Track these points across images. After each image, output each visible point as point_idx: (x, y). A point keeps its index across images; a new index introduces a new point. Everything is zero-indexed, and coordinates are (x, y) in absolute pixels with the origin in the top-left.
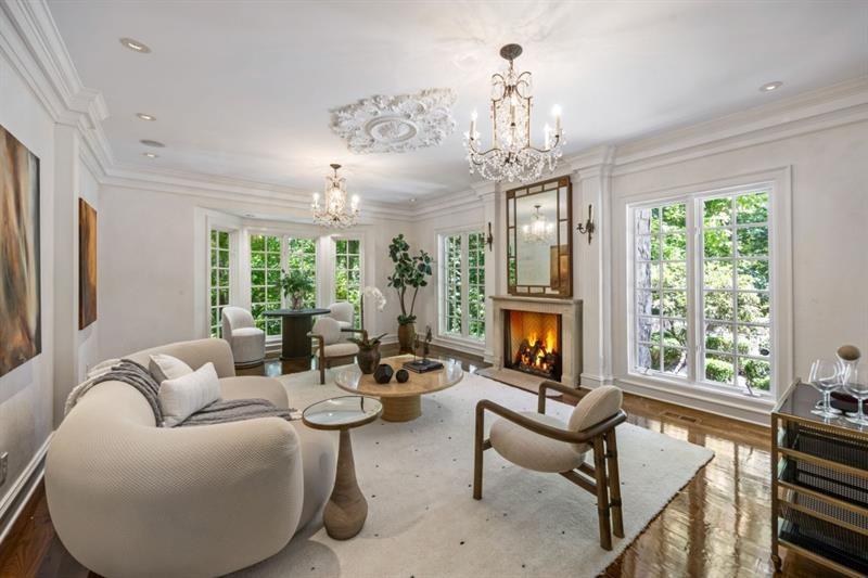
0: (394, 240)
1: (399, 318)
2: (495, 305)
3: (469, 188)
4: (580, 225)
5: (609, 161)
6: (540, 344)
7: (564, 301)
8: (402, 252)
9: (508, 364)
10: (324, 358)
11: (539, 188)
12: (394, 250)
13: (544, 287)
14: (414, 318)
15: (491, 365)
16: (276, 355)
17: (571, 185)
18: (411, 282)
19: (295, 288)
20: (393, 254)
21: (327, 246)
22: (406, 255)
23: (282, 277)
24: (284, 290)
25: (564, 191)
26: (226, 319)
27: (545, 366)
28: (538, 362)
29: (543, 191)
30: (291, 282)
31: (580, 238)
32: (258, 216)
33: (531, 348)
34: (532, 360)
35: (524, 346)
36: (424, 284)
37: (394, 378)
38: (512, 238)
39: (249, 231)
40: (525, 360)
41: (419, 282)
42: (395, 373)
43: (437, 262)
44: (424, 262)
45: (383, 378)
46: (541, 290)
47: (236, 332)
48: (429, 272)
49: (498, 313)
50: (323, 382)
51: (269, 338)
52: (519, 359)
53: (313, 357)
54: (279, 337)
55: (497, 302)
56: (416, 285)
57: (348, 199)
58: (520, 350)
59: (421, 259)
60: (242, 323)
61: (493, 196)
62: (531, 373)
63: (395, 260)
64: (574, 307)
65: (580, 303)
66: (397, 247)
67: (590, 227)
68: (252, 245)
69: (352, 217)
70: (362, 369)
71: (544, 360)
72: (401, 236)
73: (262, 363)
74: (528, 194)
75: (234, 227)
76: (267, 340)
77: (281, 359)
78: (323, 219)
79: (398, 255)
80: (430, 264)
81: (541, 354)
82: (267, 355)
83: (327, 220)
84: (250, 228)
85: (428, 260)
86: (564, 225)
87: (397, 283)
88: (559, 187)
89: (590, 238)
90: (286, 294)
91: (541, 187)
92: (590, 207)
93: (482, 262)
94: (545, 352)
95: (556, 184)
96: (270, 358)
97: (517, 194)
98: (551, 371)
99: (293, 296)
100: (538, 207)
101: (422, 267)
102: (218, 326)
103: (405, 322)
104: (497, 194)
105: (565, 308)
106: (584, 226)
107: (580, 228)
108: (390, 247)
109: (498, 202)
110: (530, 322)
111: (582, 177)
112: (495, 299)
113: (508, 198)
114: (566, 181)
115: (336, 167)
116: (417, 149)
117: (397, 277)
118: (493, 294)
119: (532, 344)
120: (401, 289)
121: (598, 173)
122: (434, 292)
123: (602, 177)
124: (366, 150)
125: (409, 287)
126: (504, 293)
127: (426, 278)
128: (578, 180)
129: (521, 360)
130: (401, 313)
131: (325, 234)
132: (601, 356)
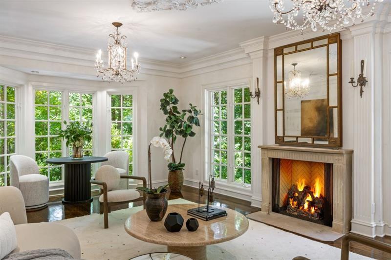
0: (165, 95)
1: (170, 166)
2: (263, 154)
3: (238, 46)
4: (352, 79)
5: (382, 18)
6: (308, 190)
7: (336, 151)
8: (172, 105)
9: (275, 209)
10: (107, 204)
11: (309, 45)
12: (164, 104)
13: (297, 137)
14: (183, 165)
15: (260, 210)
16: (58, 198)
17: (341, 41)
18: (181, 132)
19: (77, 138)
20: (163, 107)
21: (103, 100)
22: (175, 108)
23: (64, 128)
24: (66, 140)
25: (334, 47)
26: (14, 166)
27: (313, 210)
28: (306, 206)
29: (312, 48)
30: (72, 132)
31: (351, 92)
32: (42, 72)
33: (299, 193)
34: (300, 203)
35: (292, 190)
36: (192, 134)
37: (184, 227)
38: (279, 92)
39: (33, 86)
40: (293, 204)
41: (188, 132)
42: (185, 221)
43: (203, 115)
44: (193, 114)
45: (173, 226)
46: (295, 139)
47: (23, 178)
48: (197, 124)
49: (267, 161)
50: (106, 226)
51: (52, 184)
52: (287, 203)
53: (92, 201)
54: (62, 182)
55: (266, 152)
56: (185, 136)
57: (129, 55)
58: (289, 194)
59: (190, 111)
60: (28, 170)
61: (261, 54)
62: (300, 217)
63: (166, 113)
64: (345, 156)
65: (351, 153)
66: (168, 102)
67: (362, 81)
68: (36, 98)
69: (133, 71)
70: (149, 216)
71: (311, 204)
72: (171, 91)
73: (46, 207)
74: (297, 51)
75: (21, 82)
76: (50, 185)
77: (63, 203)
78: (106, 73)
79: (168, 108)
80: (198, 116)
81: (309, 198)
82: (50, 198)
83: (109, 75)
84: (33, 83)
85: (196, 112)
86: (334, 80)
87: (168, 134)
88: (329, 43)
89: (362, 92)
90: (67, 143)
91: (311, 44)
92: (363, 62)
93: (248, 114)
94: (313, 196)
95: (326, 41)
96: (53, 201)
97: (285, 51)
98: (318, 214)
99: (74, 145)
100: (294, 65)
101: (191, 119)
102: (6, 172)
103: (175, 169)
104: (265, 51)
105: (336, 157)
106: (356, 80)
107: (352, 82)
108: (161, 100)
109: (265, 58)
110: (299, 170)
111: (353, 33)
112: (263, 148)
113: (276, 55)
114: (336, 38)
115: (118, 25)
116: (199, 5)
117: (168, 128)
118: (261, 144)
119: (301, 189)
120: (171, 138)
121: (371, 29)
122: (201, 142)
123: (375, 33)
124: (150, 7)
125: (179, 137)
126: (271, 142)
127: (195, 129)
128: (348, 37)
129: (288, 204)
130: (171, 161)
131: (101, 89)
132: (373, 203)
